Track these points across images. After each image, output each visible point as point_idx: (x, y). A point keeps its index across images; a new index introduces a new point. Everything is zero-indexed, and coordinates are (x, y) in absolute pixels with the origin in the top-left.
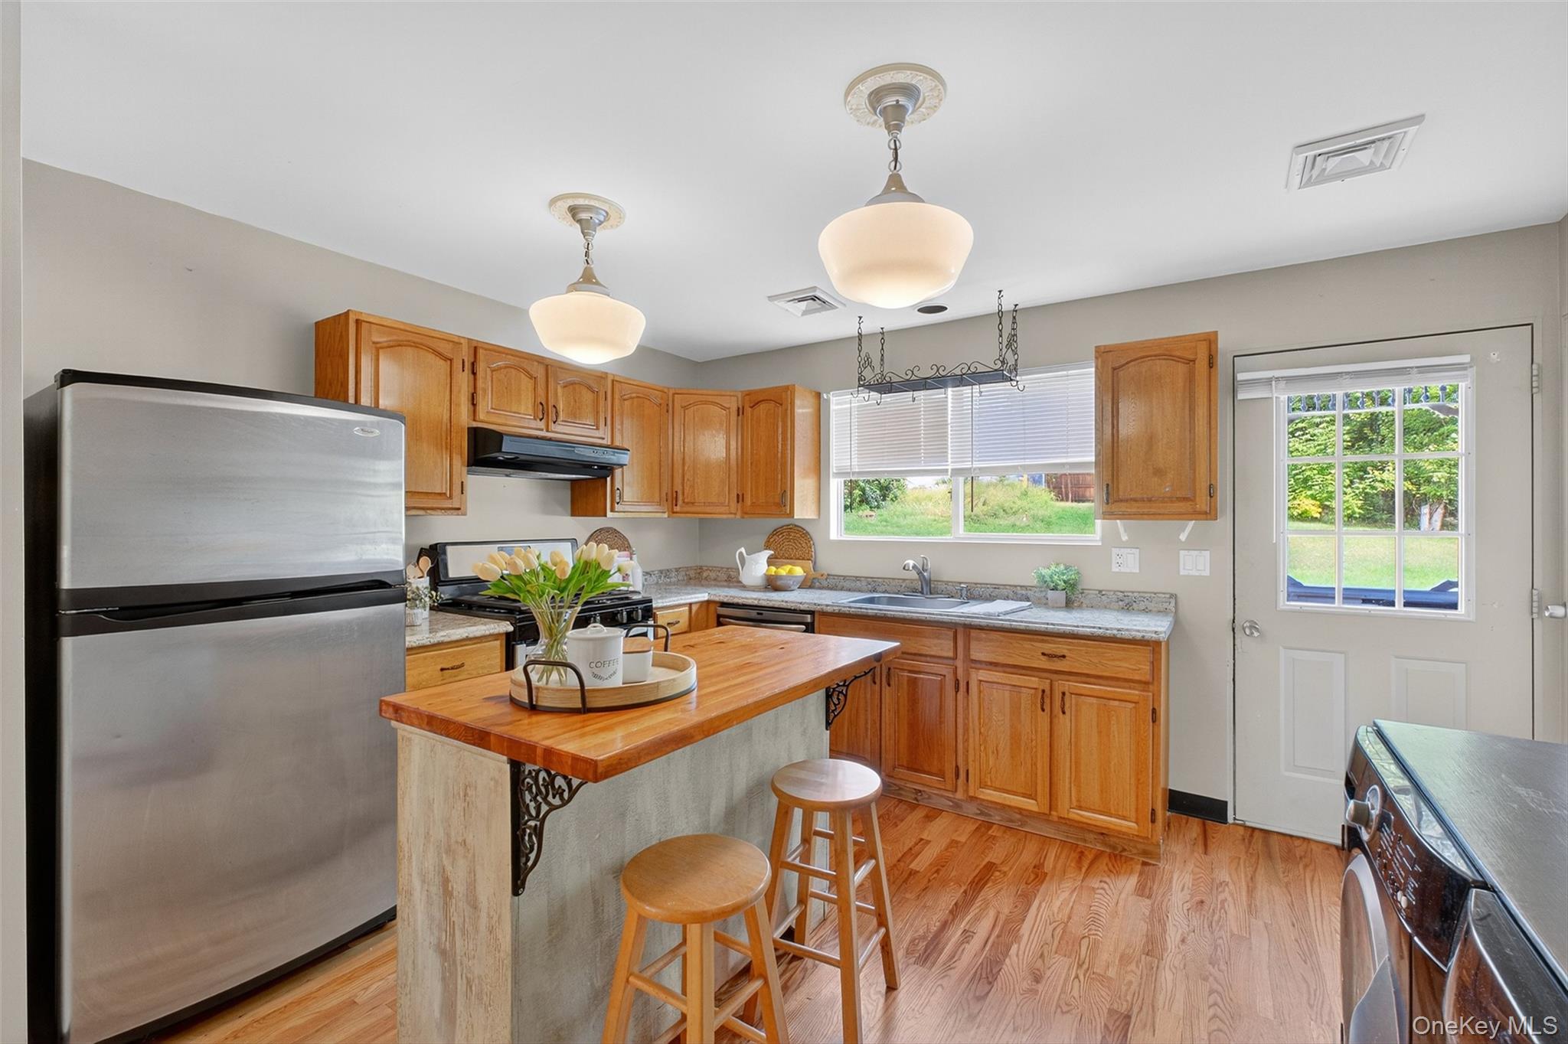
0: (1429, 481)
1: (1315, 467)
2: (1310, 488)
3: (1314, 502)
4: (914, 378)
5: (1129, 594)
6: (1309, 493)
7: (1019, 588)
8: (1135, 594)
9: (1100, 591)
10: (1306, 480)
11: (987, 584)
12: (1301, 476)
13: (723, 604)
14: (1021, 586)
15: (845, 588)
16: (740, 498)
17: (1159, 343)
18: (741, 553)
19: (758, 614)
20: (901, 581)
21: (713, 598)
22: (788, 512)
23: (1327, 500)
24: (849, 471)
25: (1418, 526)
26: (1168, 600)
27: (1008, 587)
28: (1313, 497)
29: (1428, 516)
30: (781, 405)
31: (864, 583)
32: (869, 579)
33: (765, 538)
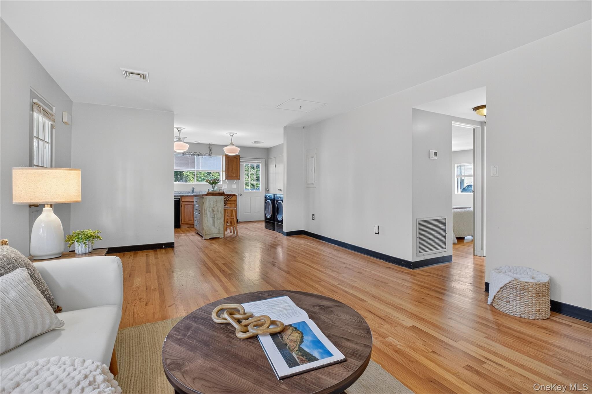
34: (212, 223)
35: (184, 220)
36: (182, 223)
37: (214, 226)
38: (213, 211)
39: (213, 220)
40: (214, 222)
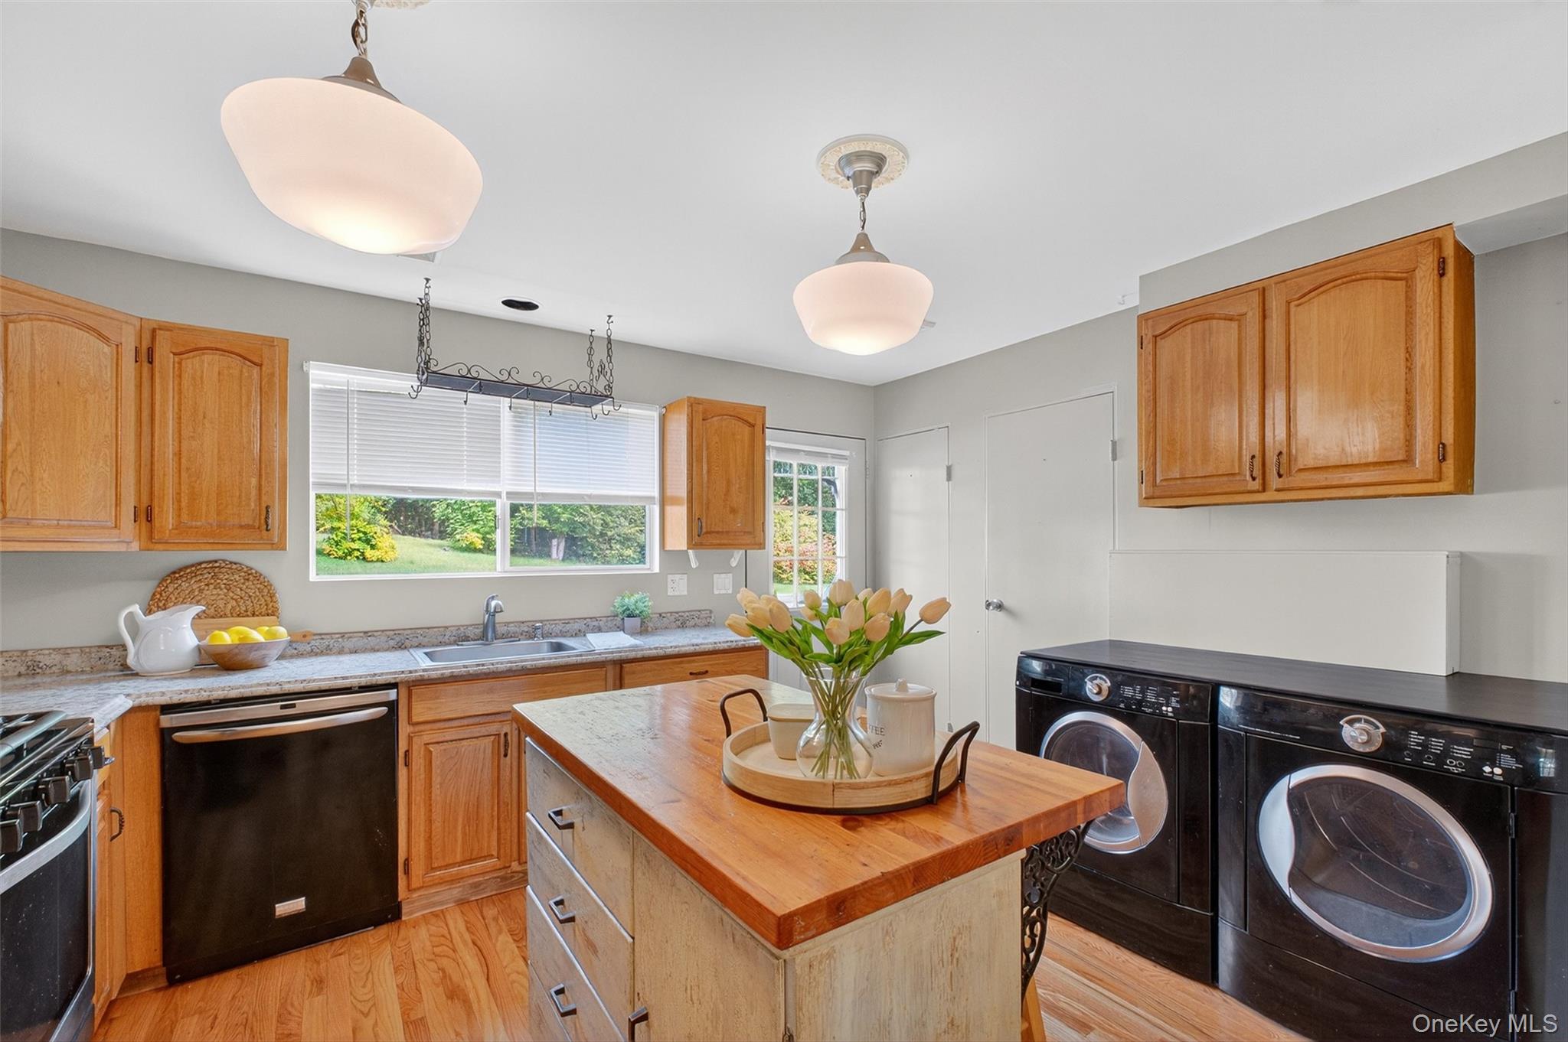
0: (557, 520)
1: (479, 504)
2: (475, 523)
3: (477, 535)
4: (510, 381)
5: (683, 614)
6: (475, 527)
7: (589, 620)
8: (687, 614)
9: (660, 615)
10: (471, 516)
11: (555, 620)
12: (468, 512)
13: (167, 709)
14: (591, 618)
15: (346, 650)
16: (146, 515)
17: (735, 406)
18: (131, 617)
19: (283, 707)
20: (442, 629)
21: (144, 700)
22: (276, 540)
23: (489, 533)
24: (346, 482)
25: (549, 556)
26: (709, 615)
27: (577, 620)
28: (478, 531)
29: (556, 547)
30: (261, 365)
31: (384, 639)
32: (388, 633)
33: (150, 586)
35: (429, 857)
36: (409, 890)
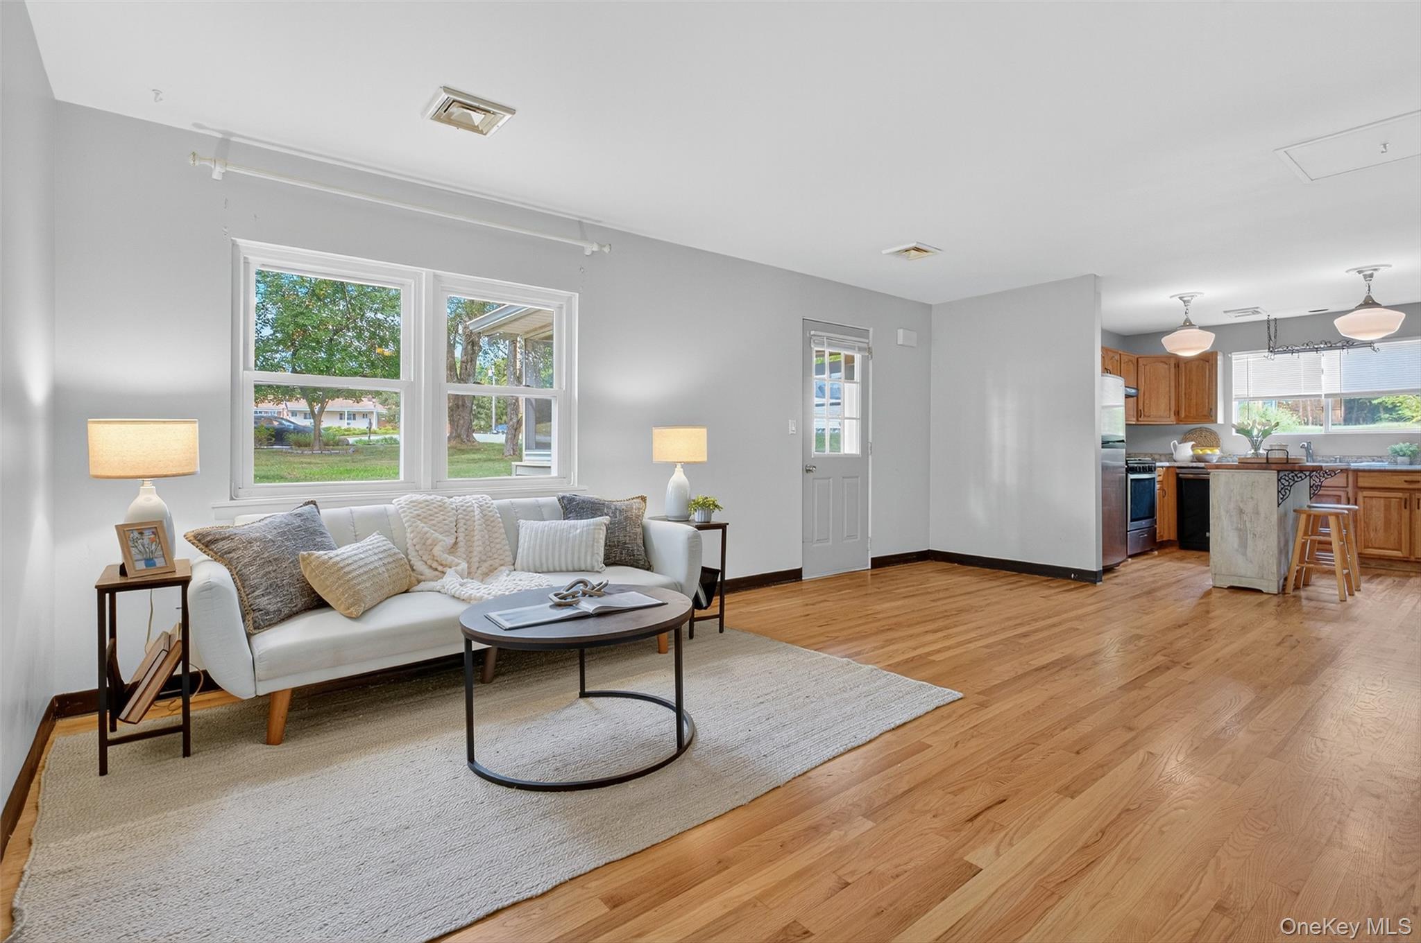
7: (1375, 457)
11: (1352, 456)
13: (1180, 468)
16: (1178, 415)
18: (1174, 443)
21: (1174, 465)
22: (1214, 420)
24: (1246, 397)
27: (1367, 457)
30: (1209, 361)
33: (1182, 436)
34: (1236, 546)
37: (1244, 554)
38: (1241, 512)
39: (1240, 537)
40: (1243, 545)
